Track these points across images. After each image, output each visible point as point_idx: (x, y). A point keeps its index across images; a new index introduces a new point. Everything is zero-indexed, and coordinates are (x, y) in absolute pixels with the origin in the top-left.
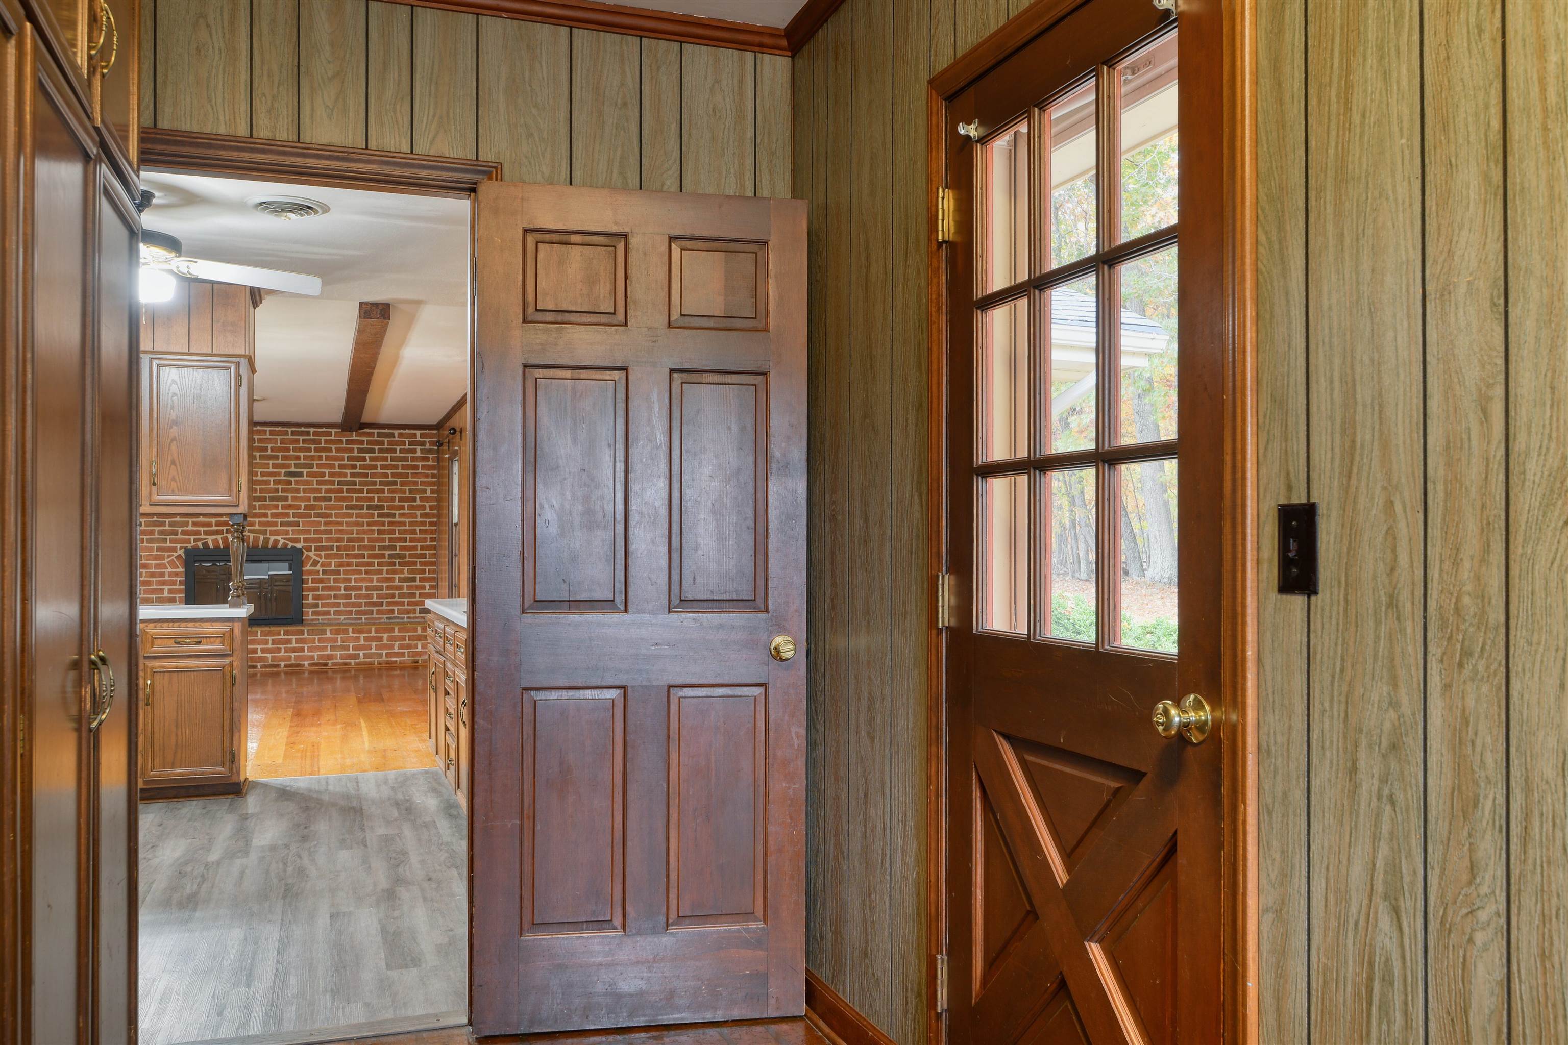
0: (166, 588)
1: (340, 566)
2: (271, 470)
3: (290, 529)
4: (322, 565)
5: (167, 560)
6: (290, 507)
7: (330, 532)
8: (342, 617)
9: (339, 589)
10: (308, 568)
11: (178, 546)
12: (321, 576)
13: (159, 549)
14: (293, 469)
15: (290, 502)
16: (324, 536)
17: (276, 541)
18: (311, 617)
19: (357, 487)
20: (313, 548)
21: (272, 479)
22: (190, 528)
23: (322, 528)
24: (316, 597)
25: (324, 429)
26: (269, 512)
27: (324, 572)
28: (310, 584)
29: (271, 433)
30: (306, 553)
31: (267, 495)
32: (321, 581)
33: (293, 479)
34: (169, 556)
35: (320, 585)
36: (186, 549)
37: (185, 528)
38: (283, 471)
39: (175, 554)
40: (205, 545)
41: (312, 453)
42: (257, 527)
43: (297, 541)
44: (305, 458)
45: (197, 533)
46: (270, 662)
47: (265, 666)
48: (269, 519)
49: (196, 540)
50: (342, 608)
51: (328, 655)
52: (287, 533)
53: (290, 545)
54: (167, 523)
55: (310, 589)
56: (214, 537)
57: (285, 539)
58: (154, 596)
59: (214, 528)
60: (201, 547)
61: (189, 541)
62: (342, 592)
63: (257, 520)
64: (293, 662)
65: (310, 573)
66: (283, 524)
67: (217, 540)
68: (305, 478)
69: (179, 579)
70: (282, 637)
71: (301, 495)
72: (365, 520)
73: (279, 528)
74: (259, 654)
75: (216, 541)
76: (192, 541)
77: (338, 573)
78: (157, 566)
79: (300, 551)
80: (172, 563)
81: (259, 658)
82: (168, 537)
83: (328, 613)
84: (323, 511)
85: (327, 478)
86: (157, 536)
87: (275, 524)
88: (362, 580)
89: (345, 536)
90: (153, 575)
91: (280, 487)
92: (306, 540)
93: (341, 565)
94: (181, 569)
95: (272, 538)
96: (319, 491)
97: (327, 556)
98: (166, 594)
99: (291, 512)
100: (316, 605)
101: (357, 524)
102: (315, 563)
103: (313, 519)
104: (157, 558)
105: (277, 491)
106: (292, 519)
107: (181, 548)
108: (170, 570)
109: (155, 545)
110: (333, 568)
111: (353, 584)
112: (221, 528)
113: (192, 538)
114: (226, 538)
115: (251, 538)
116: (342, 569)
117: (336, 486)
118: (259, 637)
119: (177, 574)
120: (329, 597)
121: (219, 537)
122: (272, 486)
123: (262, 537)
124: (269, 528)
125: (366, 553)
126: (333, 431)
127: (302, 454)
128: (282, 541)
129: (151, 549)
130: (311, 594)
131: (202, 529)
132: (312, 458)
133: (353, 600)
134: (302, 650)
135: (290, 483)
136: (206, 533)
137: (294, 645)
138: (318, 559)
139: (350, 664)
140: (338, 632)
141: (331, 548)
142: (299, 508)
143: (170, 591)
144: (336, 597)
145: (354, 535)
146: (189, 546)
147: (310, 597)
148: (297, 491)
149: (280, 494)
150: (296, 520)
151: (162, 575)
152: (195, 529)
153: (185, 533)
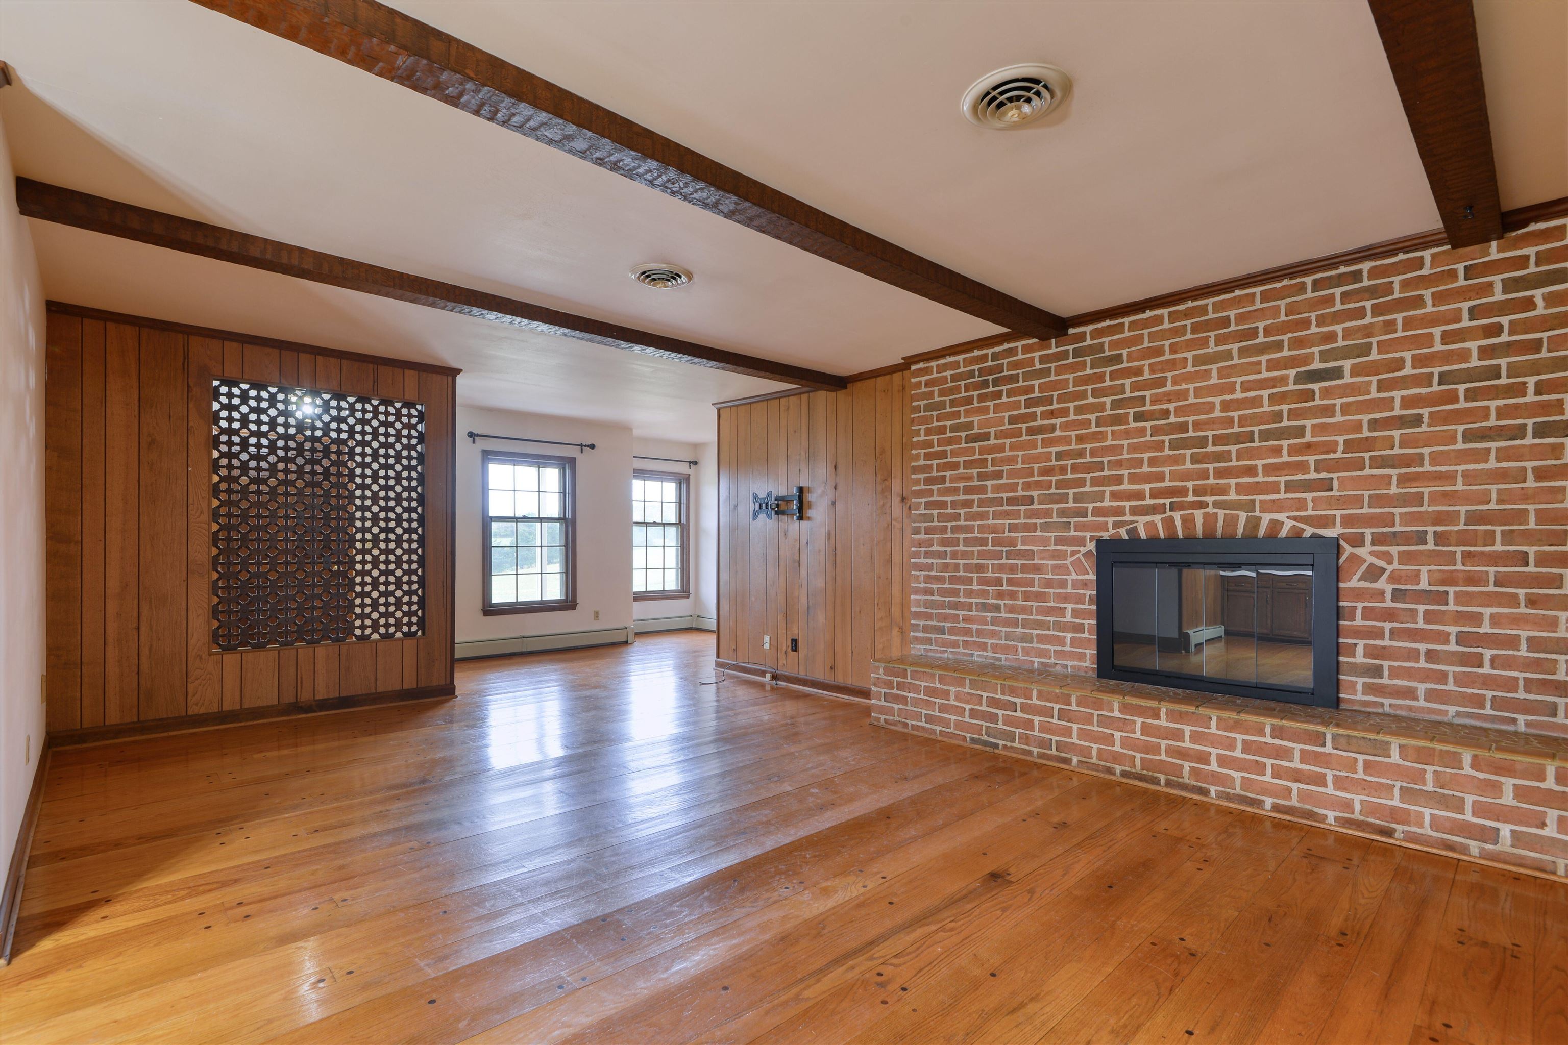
0: (1069, 607)
1: (1443, 583)
2: (1265, 375)
3: (1309, 496)
4: (1393, 579)
5: (1070, 560)
6: (1309, 447)
7: (1418, 499)
8: (1452, 710)
9: (1443, 638)
10: (1353, 582)
11: (1088, 535)
12: (1389, 604)
13: (1059, 541)
14: (1317, 365)
15: (1308, 438)
16: (1397, 511)
17: (1276, 525)
18: (1359, 697)
19: (1504, 381)
20: (1368, 539)
21: (1265, 393)
22: (1107, 503)
23: (1394, 490)
24: (1372, 652)
25: (1401, 256)
26: (1260, 463)
27: (1397, 595)
28: (1359, 621)
29: (1265, 297)
30: (1348, 550)
31: (1256, 429)
32: (1390, 615)
33: (1316, 387)
34: (1073, 553)
35: (1387, 626)
36: (1100, 543)
37: (1099, 504)
38: (1292, 373)
39: (1083, 550)
40: (1133, 531)
41: (1368, 320)
42: (1233, 496)
43: (1327, 522)
44: (1347, 333)
45: (1119, 512)
46: (1238, 791)
47: (1228, 797)
48: (1260, 478)
49: (1116, 525)
50: (1451, 686)
51: (1393, 809)
52: (1301, 505)
53: (1309, 531)
54: (1071, 497)
55: (1359, 633)
56: (1148, 518)
57: (1295, 519)
59: (1149, 501)
60: (1125, 536)
61: (1104, 527)
62: (1453, 647)
63: (1233, 482)
64: (1294, 802)
65: (1359, 594)
66: (1290, 487)
67: (1153, 524)
68: (1347, 379)
69: (1088, 593)
70: (1268, 740)
71: (1339, 418)
72: (1529, 465)
73: (1282, 495)
74: (1214, 766)
75: (1151, 525)
76: (1110, 525)
77: (1442, 598)
78: (1056, 569)
79: (1335, 546)
80: (1077, 565)
81: (1214, 774)
82: (1072, 521)
83: (1411, 694)
84: (1397, 451)
85: (1408, 370)
86: (1055, 519)
87: (1274, 488)
88: (1516, 621)
89: (1463, 509)
90: (1049, 584)
91: (1285, 408)
92: (1348, 521)
93: (1449, 579)
94: (1092, 577)
95: (1266, 517)
96: (1388, 404)
97: (1406, 558)
98: (1069, 618)
99: (1312, 459)
100: (1377, 671)
101: (1501, 476)
102: (1374, 573)
103: (1367, 471)
104: (1055, 555)
105: (1278, 416)
106: (1313, 475)
107: (1091, 539)
108: (1074, 576)
109: (1053, 534)
110: (1424, 585)
111: (1486, 628)
112: (1161, 501)
113: (1110, 520)
114: (1172, 519)
115: (1221, 518)
116: (1451, 590)
117: (1436, 388)
118: (1213, 730)
119: (1085, 584)
120: (1413, 655)
121: (1157, 518)
122: (1266, 408)
123: (1243, 516)
124: (1258, 498)
125: (1531, 551)
126: (1427, 254)
127: (1338, 328)
128: (1288, 524)
129: (1046, 541)
130: (1361, 644)
131: (1127, 504)
132: (1368, 331)
133: (1487, 669)
134: (1320, 780)
135: (1310, 395)
136: (1135, 511)
137: (1296, 764)
138: (1381, 563)
139: (1465, 850)
140: (1425, 756)
141: (1421, 538)
142: (1331, 448)
143: (1076, 613)
144: (1431, 656)
145: (1493, 506)
146: (1106, 536)
147: (1360, 650)
148: (1329, 411)
149: (1285, 423)
150: (1323, 475)
151: (1063, 584)
152: (1115, 504)
153: (1097, 512)
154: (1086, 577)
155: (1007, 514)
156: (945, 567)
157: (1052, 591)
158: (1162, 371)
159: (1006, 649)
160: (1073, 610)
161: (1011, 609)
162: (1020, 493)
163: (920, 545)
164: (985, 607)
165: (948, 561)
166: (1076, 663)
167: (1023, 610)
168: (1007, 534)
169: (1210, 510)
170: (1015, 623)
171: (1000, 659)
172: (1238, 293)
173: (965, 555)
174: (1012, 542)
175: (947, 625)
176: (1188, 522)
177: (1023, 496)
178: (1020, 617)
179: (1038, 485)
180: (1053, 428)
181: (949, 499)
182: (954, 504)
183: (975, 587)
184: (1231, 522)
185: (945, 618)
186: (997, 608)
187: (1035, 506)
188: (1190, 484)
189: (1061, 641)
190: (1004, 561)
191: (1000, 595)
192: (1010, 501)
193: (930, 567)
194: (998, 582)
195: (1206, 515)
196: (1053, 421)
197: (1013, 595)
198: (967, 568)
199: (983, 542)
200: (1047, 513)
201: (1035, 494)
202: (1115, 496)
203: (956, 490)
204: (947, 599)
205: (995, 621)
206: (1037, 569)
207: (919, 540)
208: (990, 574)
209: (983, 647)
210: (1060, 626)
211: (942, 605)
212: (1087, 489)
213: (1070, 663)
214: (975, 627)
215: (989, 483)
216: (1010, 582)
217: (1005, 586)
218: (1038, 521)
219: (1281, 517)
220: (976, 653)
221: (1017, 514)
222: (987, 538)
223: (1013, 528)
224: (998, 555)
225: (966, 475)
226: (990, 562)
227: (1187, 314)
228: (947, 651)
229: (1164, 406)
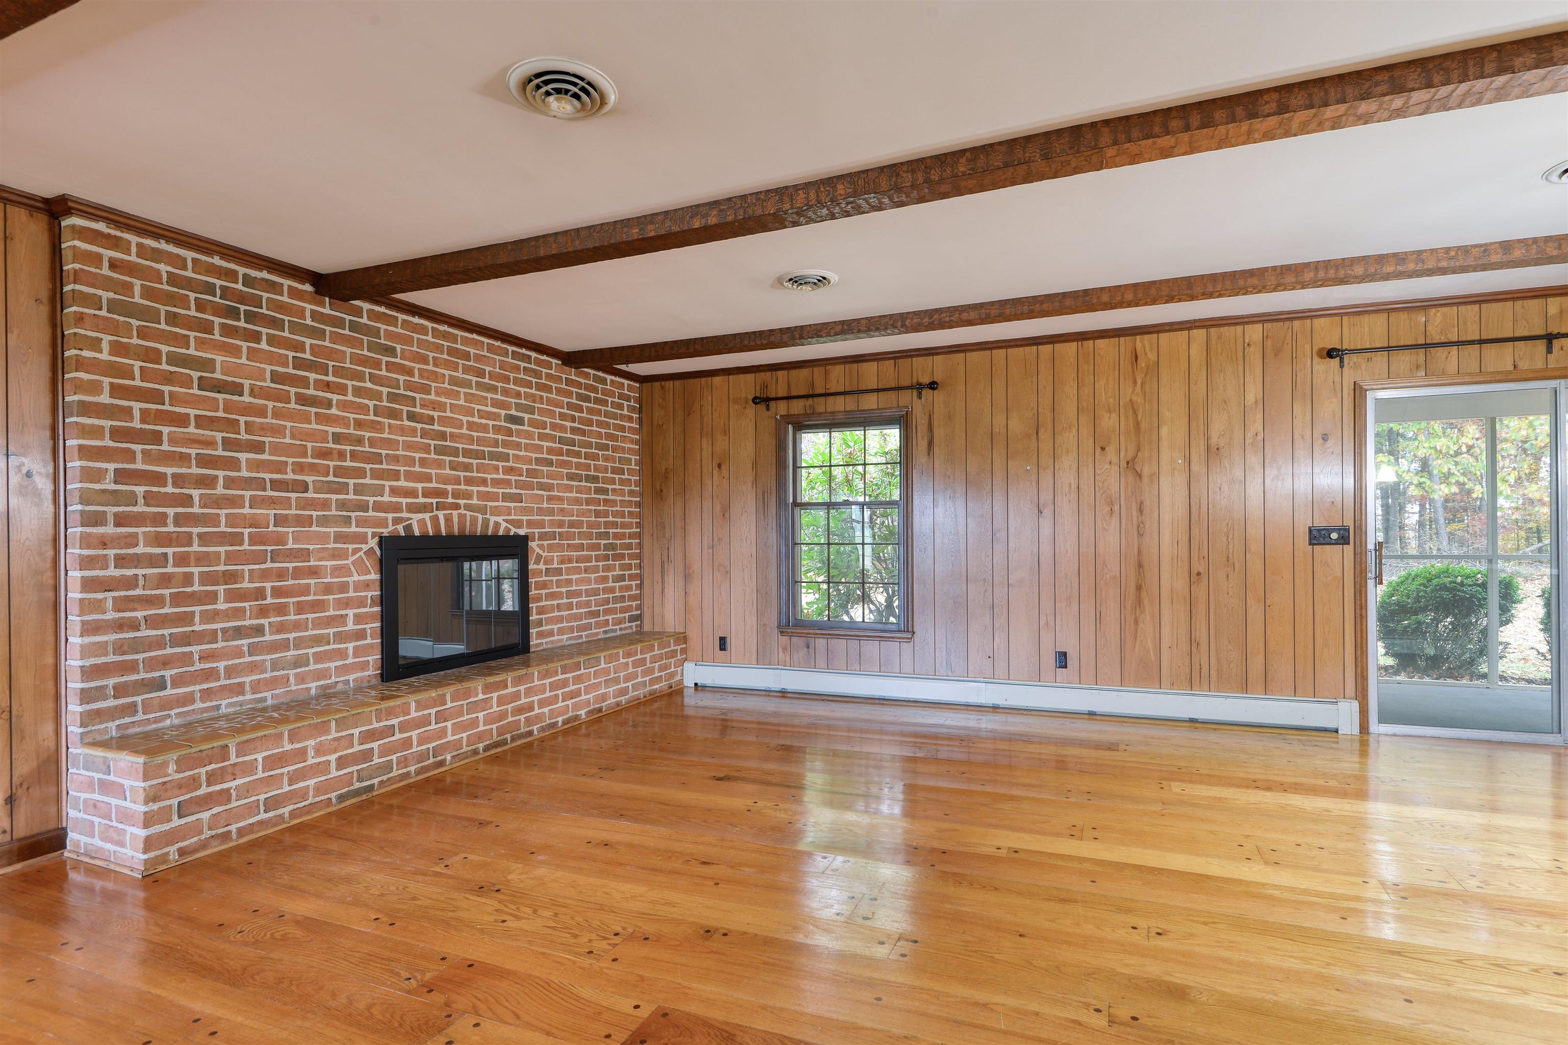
0: (351, 612)
1: (561, 563)
2: (489, 409)
3: (512, 505)
4: (545, 562)
5: (352, 559)
6: (511, 470)
7: (552, 512)
9: (561, 595)
10: (532, 565)
11: (370, 531)
12: (544, 578)
13: (339, 538)
14: (513, 412)
15: (511, 463)
16: (546, 518)
17: (497, 524)
18: (537, 641)
19: (576, 448)
20: (537, 536)
21: (491, 423)
22: (386, 498)
23: (545, 505)
24: (540, 611)
26: (489, 477)
27: (547, 572)
30: (530, 543)
31: (486, 450)
32: (544, 585)
33: (513, 427)
34: (356, 551)
35: (543, 592)
36: (383, 541)
37: (379, 498)
38: (503, 413)
40: (408, 528)
41: (534, 391)
42: (475, 501)
43: (520, 524)
44: (526, 396)
45: (397, 508)
48: (489, 488)
49: (396, 521)
52: (509, 511)
53: (513, 530)
54: (351, 488)
55: (535, 599)
56: (421, 516)
57: (506, 521)
58: (331, 631)
59: (421, 500)
60: (402, 533)
61: (383, 523)
62: (565, 600)
63: (475, 489)
65: (534, 573)
66: (504, 497)
67: (424, 522)
68: (526, 427)
69: (370, 594)
71: (523, 453)
72: (584, 496)
73: (500, 503)
75: (422, 522)
76: (390, 522)
77: (560, 572)
78: (337, 571)
79: (525, 539)
80: (359, 563)
82: (353, 515)
83: (553, 633)
84: (545, 480)
85: (548, 430)
86: (334, 512)
87: (496, 497)
88: (582, 581)
89: (566, 519)
90: (328, 589)
91: (500, 437)
92: (529, 524)
93: (563, 560)
94: (374, 576)
95: (493, 519)
96: (541, 449)
97: (550, 548)
98: (351, 626)
99: (513, 478)
100: (541, 623)
101: (577, 501)
102: (539, 558)
103: (535, 491)
104: (334, 554)
105: (497, 443)
106: (514, 490)
107: (374, 535)
109: (332, 530)
110: (555, 565)
111: (574, 587)
112: (430, 500)
113: (390, 516)
114: (437, 517)
115: (468, 518)
116: (564, 566)
117: (557, 445)
119: (367, 585)
120: (553, 609)
121: (427, 516)
122: (491, 435)
123: (480, 518)
124: (488, 504)
125: (585, 542)
127: (522, 390)
128: (504, 525)
129: (324, 538)
130: (535, 606)
131: (404, 501)
132: (534, 398)
135: (510, 432)
136: (412, 508)
138: (541, 552)
141: (554, 536)
142: (521, 472)
143: (358, 619)
144: (558, 608)
146: (385, 532)
147: (535, 611)
148: (518, 446)
149: (500, 449)
150: (518, 491)
151: (344, 587)
152: (394, 500)
153: (378, 507)
154: (368, 577)
155: (272, 502)
156: (165, 580)
157: (331, 597)
158: (428, 379)
159: (272, 683)
160: (355, 615)
161: (280, 628)
162: (290, 476)
163: (104, 545)
164: (239, 632)
165: (170, 569)
166: (360, 674)
167: (297, 626)
168: (272, 528)
169: (462, 511)
170: (284, 645)
171: (264, 699)
172: (475, 336)
173: (202, 559)
174: (280, 540)
175: (168, 674)
176: (448, 519)
177: (294, 480)
178: (291, 636)
179: (313, 468)
180: (329, 404)
181: (169, 471)
182: (178, 480)
183: (221, 606)
184: (474, 521)
185: (166, 663)
186: (259, 630)
187: (310, 495)
188: (449, 488)
189: (342, 654)
190: (269, 565)
191: (263, 612)
192: (276, 485)
193: (131, 583)
194: (259, 594)
195: (459, 514)
196: (329, 395)
197: (281, 610)
198: (207, 579)
199: (236, 539)
200: (325, 505)
201: (309, 479)
202: (394, 491)
203: (184, 459)
204: (166, 632)
205: (254, 650)
206: (314, 572)
207: (102, 535)
208: (246, 585)
209: (239, 689)
210: (341, 637)
211: (159, 643)
212: (367, 481)
213: (351, 677)
214: (221, 665)
215: (243, 456)
216: (276, 592)
217: (269, 598)
218: (314, 514)
219: (499, 519)
220: (224, 703)
221: (287, 503)
222: (242, 533)
223: (280, 521)
224: (259, 558)
225: (201, 438)
226: (246, 568)
227: (445, 336)
228: (169, 716)
229: (431, 413)
